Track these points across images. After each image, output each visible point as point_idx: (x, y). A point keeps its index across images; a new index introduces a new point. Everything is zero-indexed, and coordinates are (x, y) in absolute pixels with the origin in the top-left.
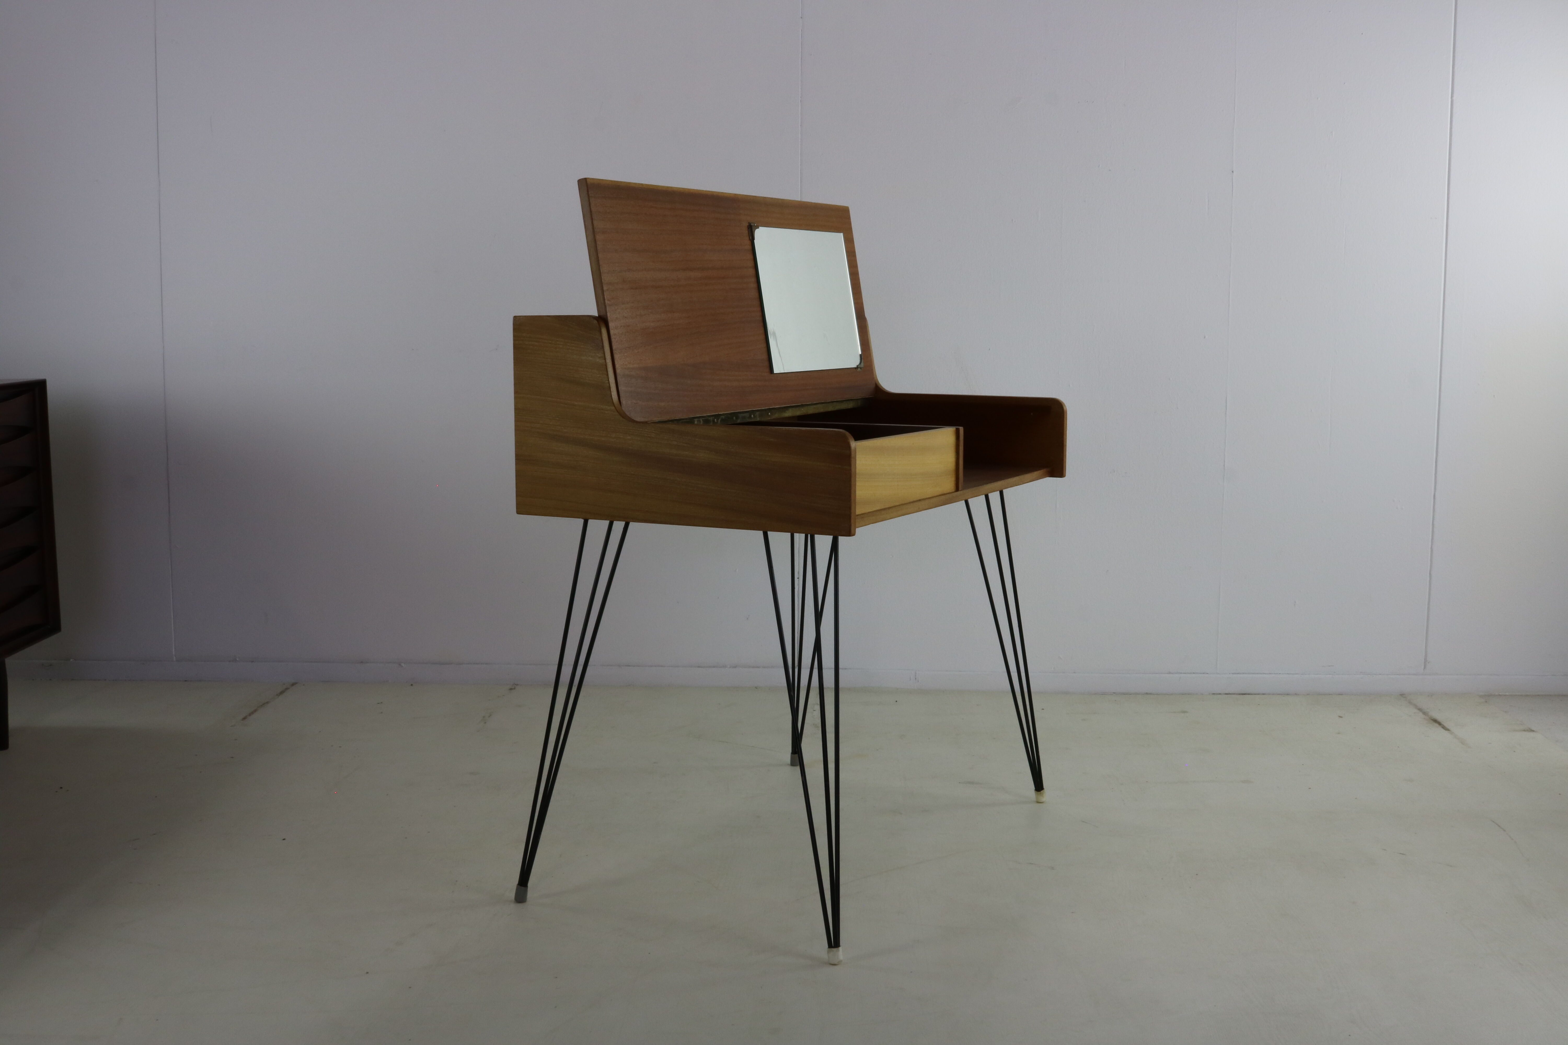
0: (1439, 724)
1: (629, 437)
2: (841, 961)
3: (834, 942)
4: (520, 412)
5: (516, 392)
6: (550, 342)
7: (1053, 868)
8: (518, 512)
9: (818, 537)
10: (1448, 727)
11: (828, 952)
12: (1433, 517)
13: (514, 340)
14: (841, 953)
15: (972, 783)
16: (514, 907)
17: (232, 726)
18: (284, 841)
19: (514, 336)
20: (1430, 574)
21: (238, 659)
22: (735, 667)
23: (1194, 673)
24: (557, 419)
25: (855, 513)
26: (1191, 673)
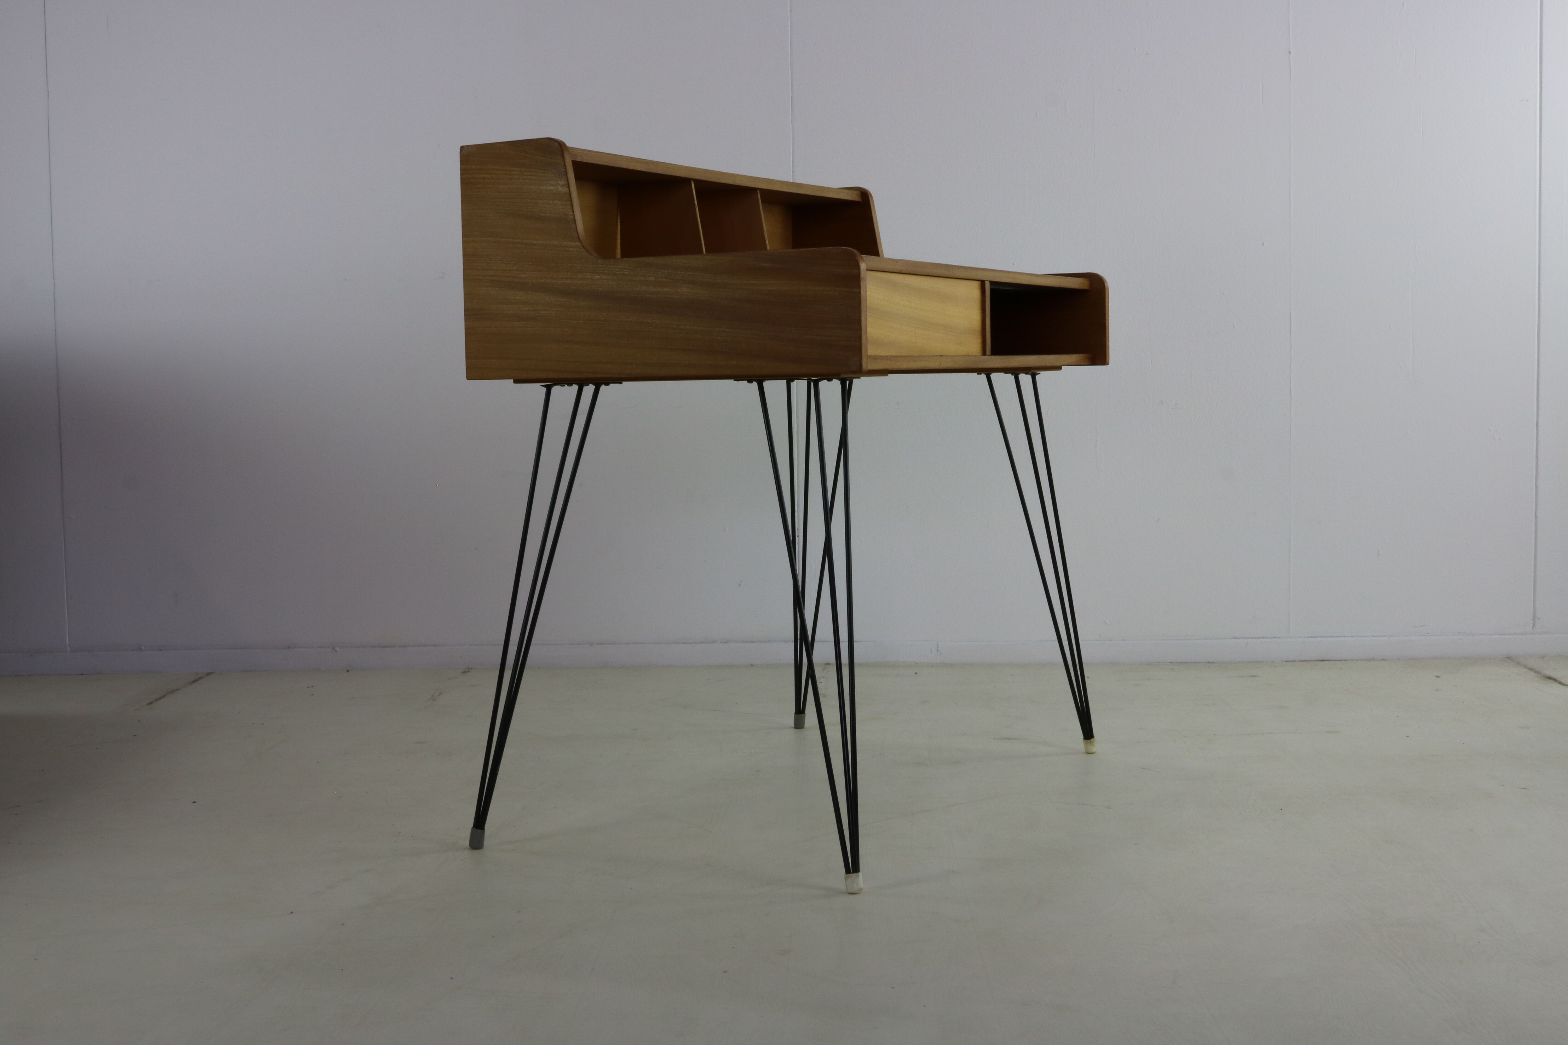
0: (1555, 680)
1: (597, 277)
2: (860, 890)
3: (852, 865)
4: (469, 258)
5: (464, 236)
6: (504, 172)
7: (1109, 808)
8: (469, 378)
9: (823, 385)
10: (1565, 683)
11: (846, 879)
12: (1537, 448)
13: (461, 174)
14: (860, 880)
15: (1009, 739)
16: (467, 854)
17: (135, 710)
18: (194, 804)
19: (462, 170)
20: (1536, 515)
21: (143, 648)
22: (727, 642)
23: (1263, 638)
24: (514, 262)
25: (867, 352)
26: (1259, 638)
